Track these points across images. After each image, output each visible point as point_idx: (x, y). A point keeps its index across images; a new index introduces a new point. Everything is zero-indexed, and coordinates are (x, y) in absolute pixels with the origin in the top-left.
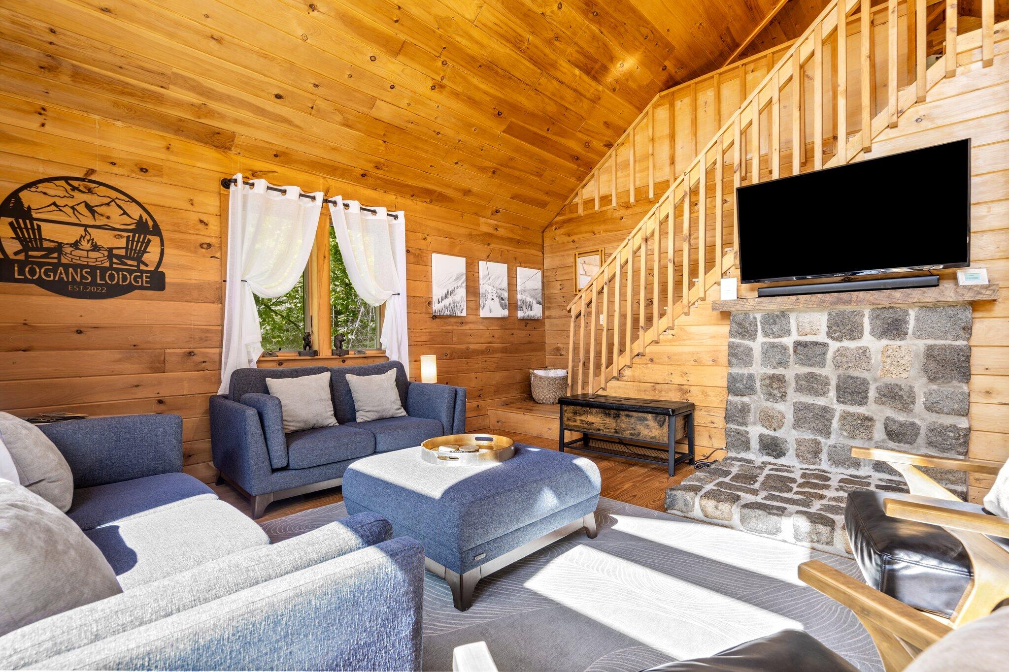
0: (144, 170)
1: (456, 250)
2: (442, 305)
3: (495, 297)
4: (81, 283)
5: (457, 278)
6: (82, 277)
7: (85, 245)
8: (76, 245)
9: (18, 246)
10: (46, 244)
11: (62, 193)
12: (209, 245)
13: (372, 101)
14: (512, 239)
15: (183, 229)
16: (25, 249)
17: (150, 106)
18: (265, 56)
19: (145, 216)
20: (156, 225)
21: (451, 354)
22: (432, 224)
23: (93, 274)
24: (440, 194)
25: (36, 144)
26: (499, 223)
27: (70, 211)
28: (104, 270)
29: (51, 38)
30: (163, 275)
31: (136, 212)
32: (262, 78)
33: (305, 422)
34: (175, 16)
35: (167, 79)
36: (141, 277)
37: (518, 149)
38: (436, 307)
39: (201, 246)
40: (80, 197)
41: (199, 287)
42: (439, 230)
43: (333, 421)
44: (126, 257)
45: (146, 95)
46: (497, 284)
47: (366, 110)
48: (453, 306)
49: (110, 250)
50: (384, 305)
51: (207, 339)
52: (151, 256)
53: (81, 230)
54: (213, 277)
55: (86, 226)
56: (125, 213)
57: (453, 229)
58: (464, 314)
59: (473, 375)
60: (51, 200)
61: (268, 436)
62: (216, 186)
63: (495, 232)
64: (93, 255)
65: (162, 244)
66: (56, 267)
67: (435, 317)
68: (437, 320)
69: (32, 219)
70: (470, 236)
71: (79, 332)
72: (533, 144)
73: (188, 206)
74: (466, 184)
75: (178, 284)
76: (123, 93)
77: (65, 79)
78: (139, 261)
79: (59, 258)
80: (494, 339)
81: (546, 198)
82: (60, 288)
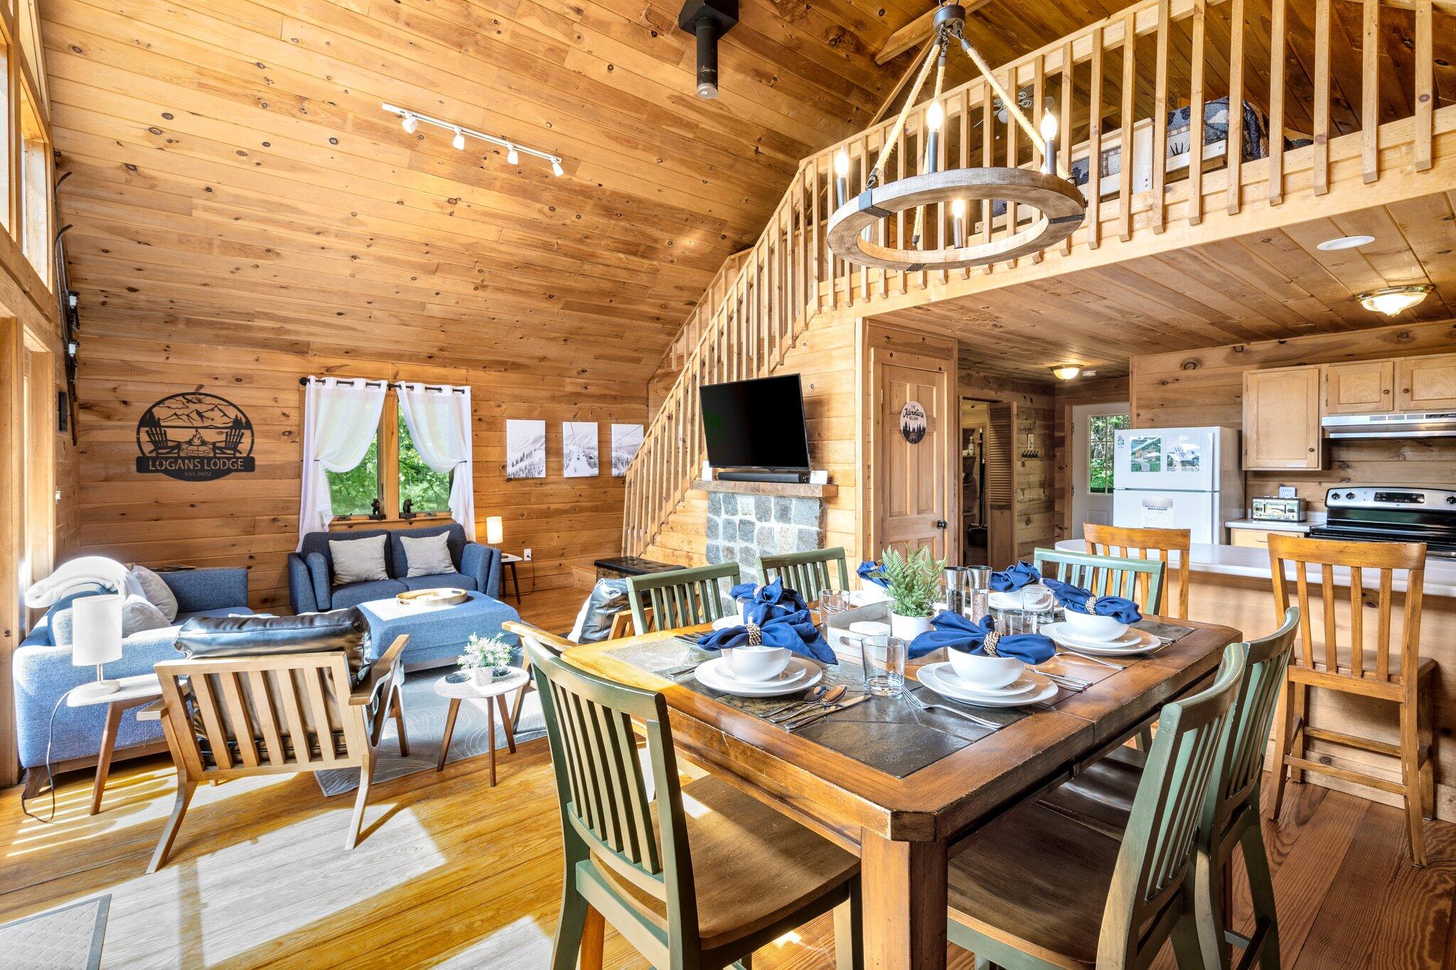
0: (239, 380)
1: (536, 413)
2: (517, 468)
3: (581, 457)
4: (194, 470)
5: (535, 441)
6: (195, 466)
7: (196, 441)
8: (190, 443)
9: (151, 447)
10: (170, 444)
11: (180, 405)
12: (290, 433)
13: (423, 306)
14: (605, 395)
15: (269, 422)
16: (157, 448)
17: (242, 334)
18: (324, 291)
19: (240, 415)
20: (248, 421)
21: (528, 515)
22: (509, 391)
23: (202, 463)
24: (513, 363)
25: (163, 373)
26: (589, 381)
27: (185, 418)
28: (209, 459)
29: (172, 305)
30: (253, 459)
31: (233, 413)
32: (324, 304)
33: (358, 576)
34: (254, 280)
35: (251, 316)
36: (236, 462)
37: (583, 320)
38: (510, 470)
39: (284, 434)
40: (193, 407)
41: (281, 467)
42: (515, 396)
43: (384, 576)
44: (226, 448)
45: (238, 327)
46: (584, 443)
47: (418, 312)
48: (530, 468)
49: (214, 444)
50: (453, 471)
51: (288, 508)
52: (244, 445)
53: (193, 431)
54: (293, 457)
55: (197, 428)
56: (225, 415)
57: (531, 393)
58: (543, 475)
59: (555, 535)
60: (173, 412)
61: (316, 586)
62: (296, 384)
63: (584, 391)
64: (202, 448)
65: (253, 436)
66: (176, 459)
67: (509, 480)
68: (512, 482)
69: (161, 427)
70: (553, 398)
71: (192, 506)
72: (599, 314)
73: (274, 404)
74: (540, 352)
75: (265, 466)
76: (221, 328)
77: (181, 326)
78: (235, 450)
79: (178, 453)
80: (581, 499)
81: (635, 354)
82: (179, 475)
